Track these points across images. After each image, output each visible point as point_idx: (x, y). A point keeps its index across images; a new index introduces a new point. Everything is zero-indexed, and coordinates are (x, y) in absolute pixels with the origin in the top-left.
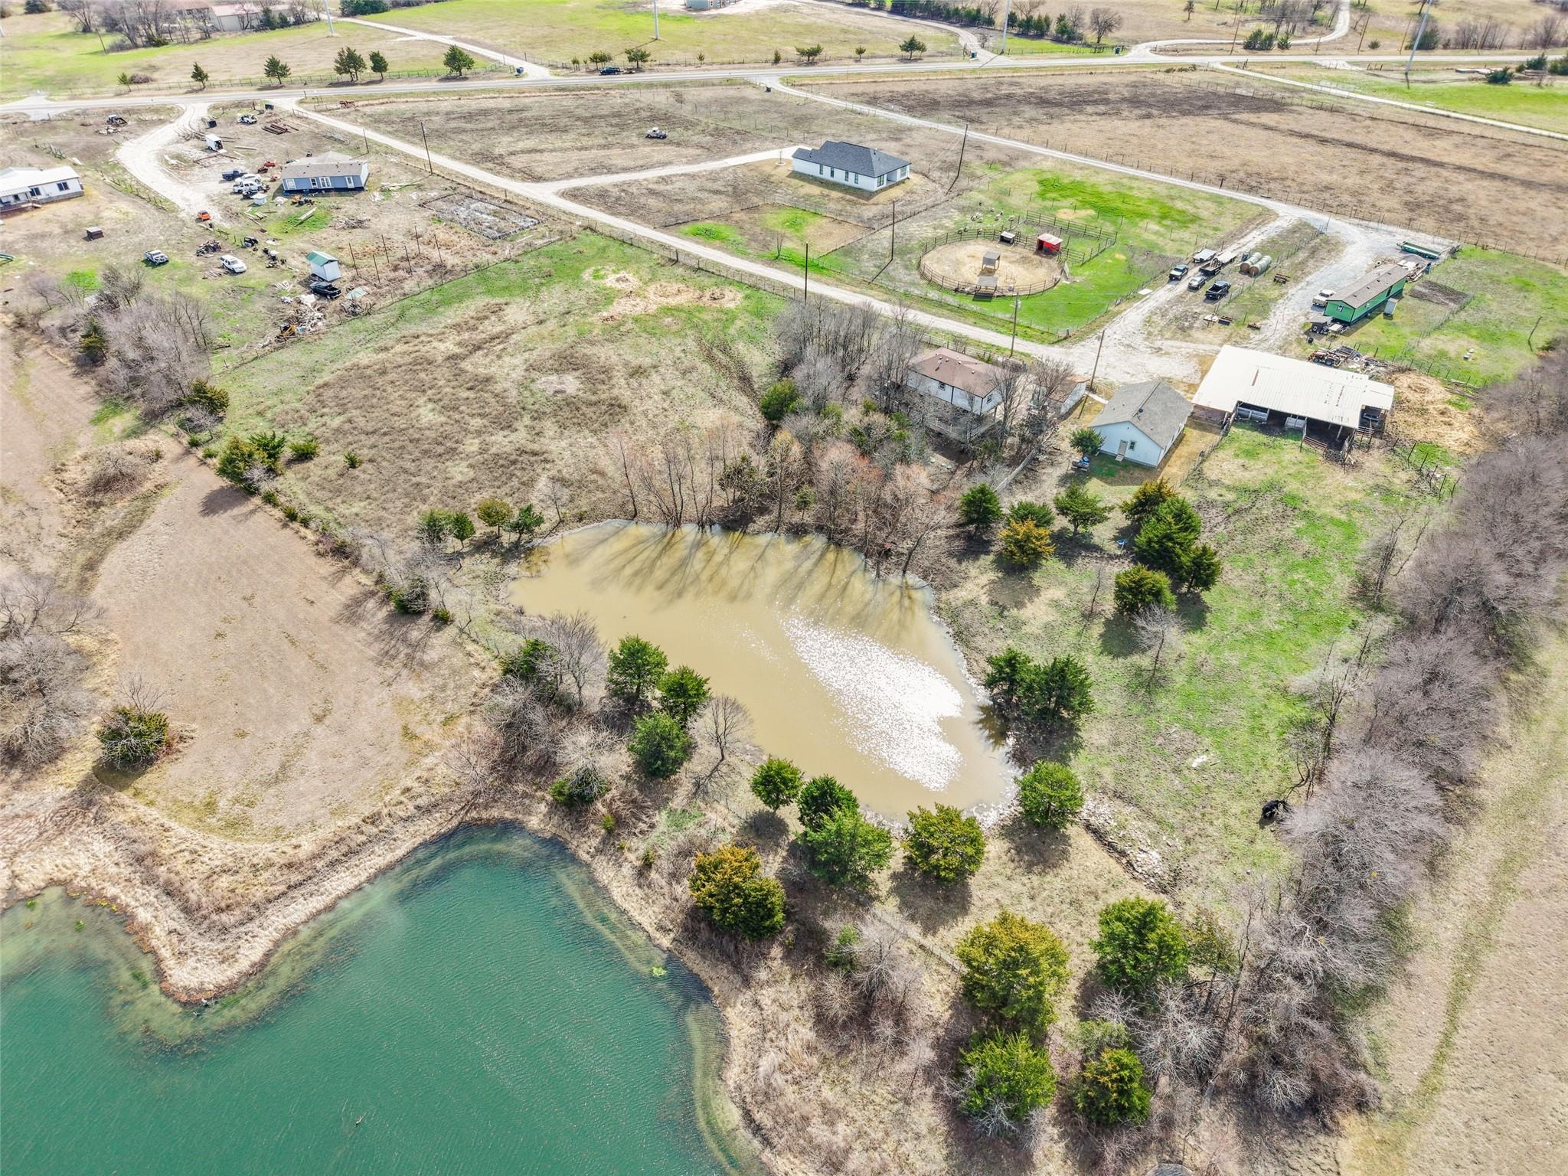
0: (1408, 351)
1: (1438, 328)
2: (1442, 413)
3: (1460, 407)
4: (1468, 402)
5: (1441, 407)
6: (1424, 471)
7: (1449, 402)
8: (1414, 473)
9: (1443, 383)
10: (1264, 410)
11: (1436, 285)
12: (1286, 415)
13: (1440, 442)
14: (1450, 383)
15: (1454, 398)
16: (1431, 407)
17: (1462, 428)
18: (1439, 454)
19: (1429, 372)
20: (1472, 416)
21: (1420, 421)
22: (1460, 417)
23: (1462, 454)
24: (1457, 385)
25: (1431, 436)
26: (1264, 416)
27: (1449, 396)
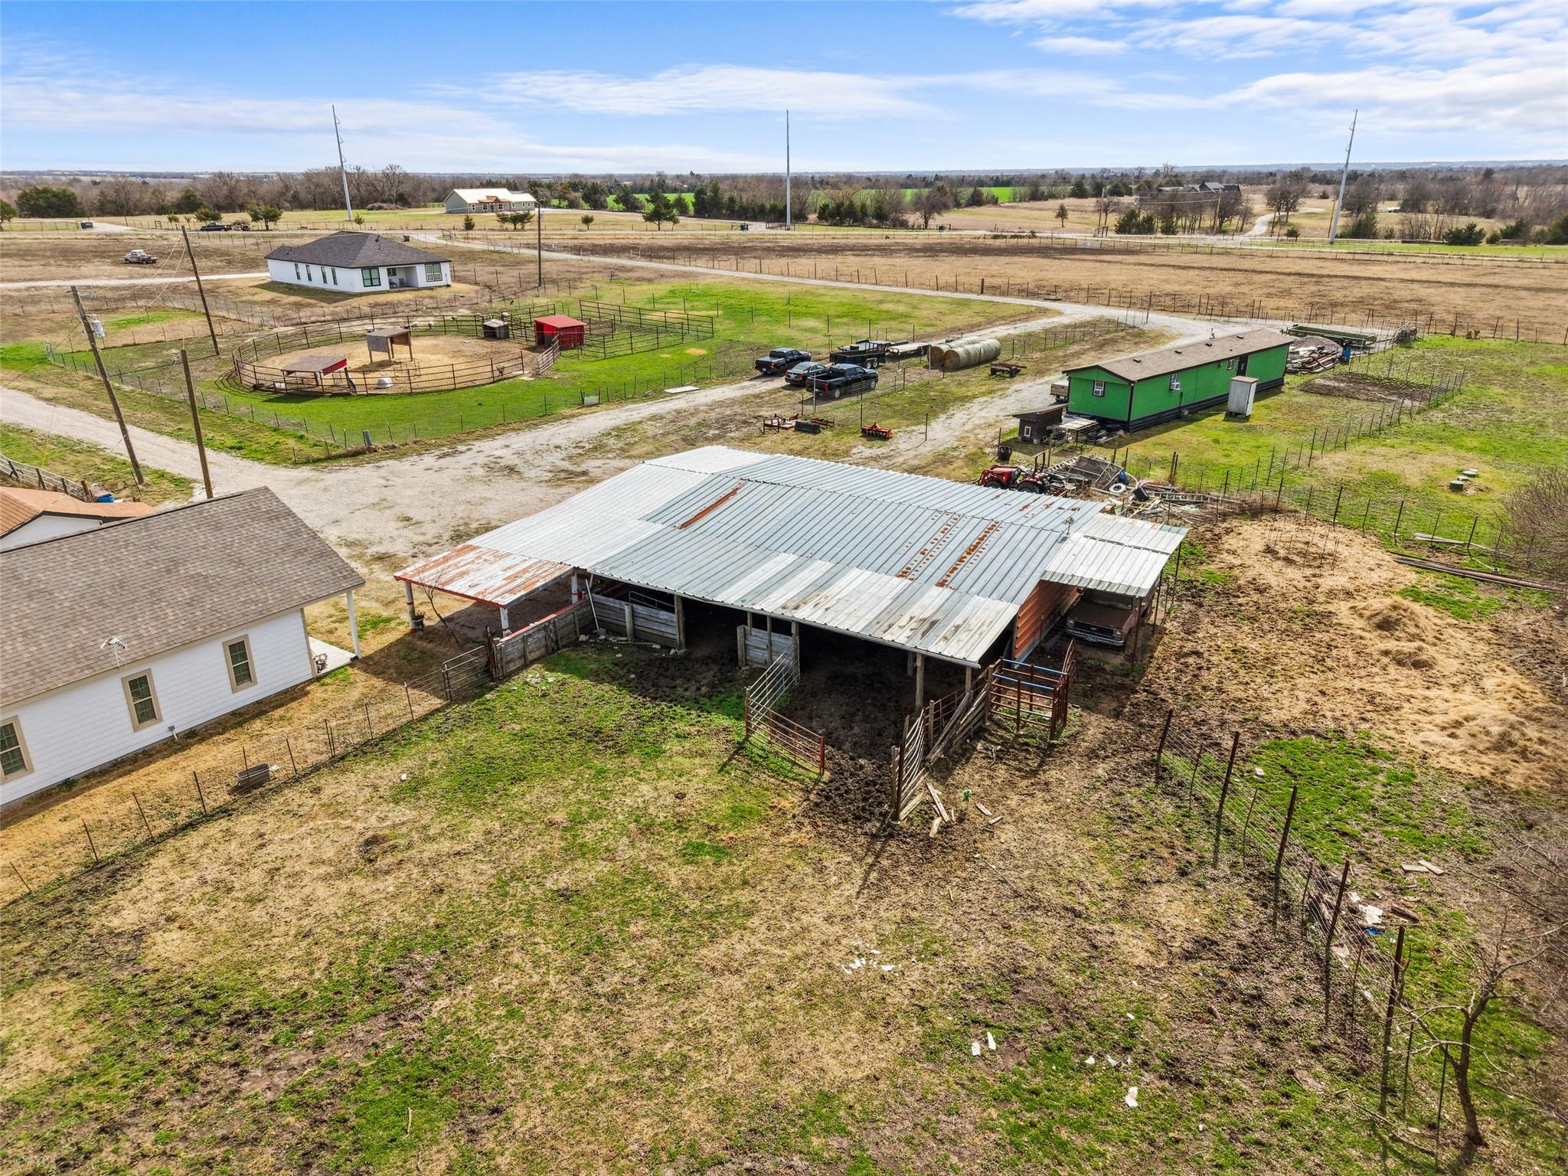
0: (1281, 473)
1: (1371, 435)
2: (1386, 625)
3: (1460, 612)
4: (1483, 595)
5: (1379, 604)
6: (1297, 885)
7: (1414, 594)
8: (1240, 895)
9: (1385, 541)
10: (661, 599)
11: (1364, 377)
12: (733, 617)
13: (1381, 733)
14: (1411, 544)
15: (1430, 582)
16: (1342, 609)
17: (1476, 679)
18: (1375, 790)
19: (1336, 518)
20: (1505, 639)
21: (1296, 652)
22: (1461, 641)
23: (1488, 789)
24: (1435, 548)
25: (1341, 708)
26: (669, 625)
27: (1409, 577)
